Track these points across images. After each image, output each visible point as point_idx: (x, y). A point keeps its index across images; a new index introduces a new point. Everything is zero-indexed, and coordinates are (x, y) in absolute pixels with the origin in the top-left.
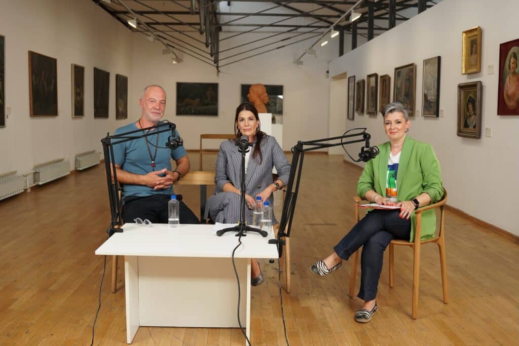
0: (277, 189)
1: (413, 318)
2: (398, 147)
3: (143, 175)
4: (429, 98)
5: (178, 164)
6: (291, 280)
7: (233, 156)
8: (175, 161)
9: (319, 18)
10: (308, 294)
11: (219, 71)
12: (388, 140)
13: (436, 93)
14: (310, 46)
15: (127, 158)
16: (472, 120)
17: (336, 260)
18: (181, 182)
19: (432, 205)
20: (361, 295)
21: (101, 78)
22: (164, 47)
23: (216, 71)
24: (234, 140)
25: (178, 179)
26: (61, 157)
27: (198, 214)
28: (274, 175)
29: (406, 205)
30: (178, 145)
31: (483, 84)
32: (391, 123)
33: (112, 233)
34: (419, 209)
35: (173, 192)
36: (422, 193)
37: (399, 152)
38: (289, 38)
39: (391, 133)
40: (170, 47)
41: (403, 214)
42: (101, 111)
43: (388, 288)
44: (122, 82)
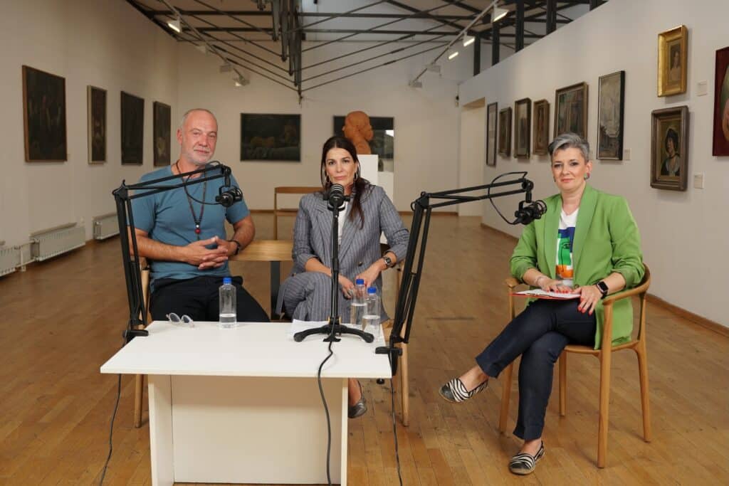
0: (387, 266)
1: (598, 466)
2: (573, 202)
3: (182, 246)
4: (607, 132)
5: (236, 230)
6: (410, 408)
7: (319, 217)
8: (231, 225)
9: (443, 20)
10: (435, 428)
11: (301, 98)
12: (558, 192)
13: (619, 125)
14: (432, 59)
15: (157, 220)
16: (674, 164)
17: (479, 377)
18: (240, 258)
19: (628, 292)
20: (519, 431)
21: (132, 106)
22: (222, 63)
23: (298, 96)
24: (321, 193)
25: (237, 252)
26: (73, 221)
27: (266, 307)
28: (382, 245)
29: (589, 292)
30: (235, 201)
31: (690, 110)
32: (563, 165)
33: (130, 337)
34: (607, 298)
35: (228, 271)
36: (612, 272)
37: (575, 210)
38: (403, 49)
39: (563, 180)
40: (231, 63)
41: (583, 306)
42: (131, 154)
43: (558, 418)
44: (162, 114)
